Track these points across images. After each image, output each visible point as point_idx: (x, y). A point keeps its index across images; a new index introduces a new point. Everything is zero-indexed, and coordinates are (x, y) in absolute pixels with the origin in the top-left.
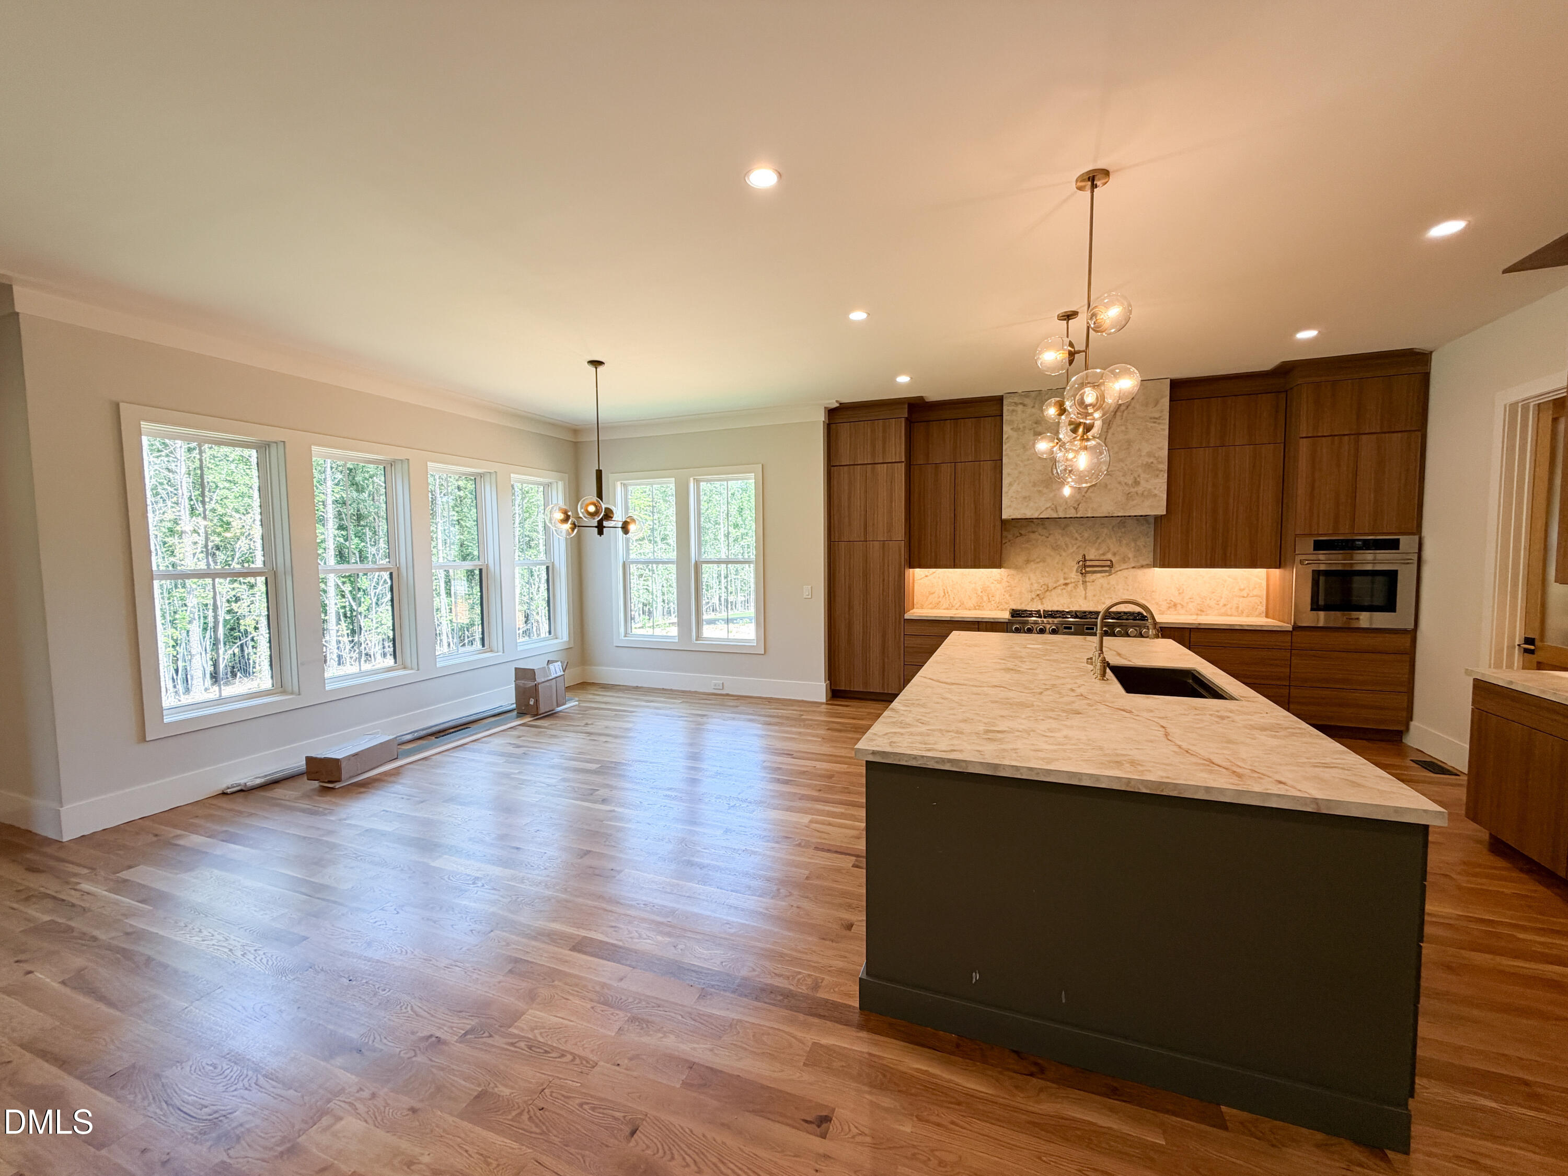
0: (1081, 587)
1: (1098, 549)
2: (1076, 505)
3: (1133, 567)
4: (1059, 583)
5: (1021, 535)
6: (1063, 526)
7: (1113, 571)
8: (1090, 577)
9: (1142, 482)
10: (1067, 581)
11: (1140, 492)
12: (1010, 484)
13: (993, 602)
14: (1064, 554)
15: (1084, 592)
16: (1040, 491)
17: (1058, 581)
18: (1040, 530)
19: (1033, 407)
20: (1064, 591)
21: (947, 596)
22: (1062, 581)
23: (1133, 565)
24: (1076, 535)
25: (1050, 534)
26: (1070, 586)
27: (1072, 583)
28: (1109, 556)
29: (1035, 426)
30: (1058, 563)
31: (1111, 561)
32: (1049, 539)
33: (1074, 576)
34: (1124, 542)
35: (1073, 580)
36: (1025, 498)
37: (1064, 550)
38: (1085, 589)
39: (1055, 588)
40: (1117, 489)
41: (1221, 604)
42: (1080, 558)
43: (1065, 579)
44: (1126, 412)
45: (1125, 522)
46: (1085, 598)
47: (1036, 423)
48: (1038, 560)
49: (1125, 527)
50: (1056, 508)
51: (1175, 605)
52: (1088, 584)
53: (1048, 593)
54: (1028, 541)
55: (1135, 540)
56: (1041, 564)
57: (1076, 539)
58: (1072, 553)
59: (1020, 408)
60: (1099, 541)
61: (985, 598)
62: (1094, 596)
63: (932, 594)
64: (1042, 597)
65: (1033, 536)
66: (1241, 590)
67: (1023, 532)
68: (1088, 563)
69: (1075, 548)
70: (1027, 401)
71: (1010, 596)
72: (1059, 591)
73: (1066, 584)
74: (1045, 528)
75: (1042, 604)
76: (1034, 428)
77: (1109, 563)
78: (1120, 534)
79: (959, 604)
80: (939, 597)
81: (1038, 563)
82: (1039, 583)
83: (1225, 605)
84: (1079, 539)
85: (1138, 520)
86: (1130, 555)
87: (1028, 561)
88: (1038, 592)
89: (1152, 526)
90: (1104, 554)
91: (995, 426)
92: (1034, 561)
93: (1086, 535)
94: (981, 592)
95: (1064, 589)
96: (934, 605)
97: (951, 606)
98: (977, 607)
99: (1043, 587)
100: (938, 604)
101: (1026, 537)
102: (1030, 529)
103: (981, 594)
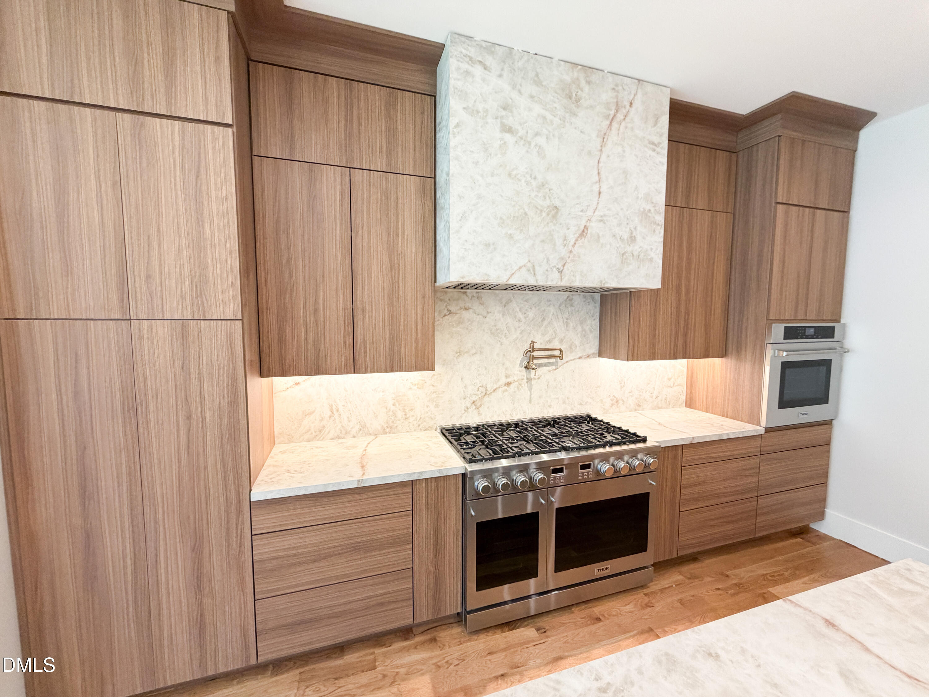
0: (525, 387)
1: (543, 335)
3: (580, 358)
4: (500, 383)
5: (450, 312)
6: (504, 301)
7: (560, 364)
8: (536, 373)
9: (639, 238)
10: (509, 380)
11: (635, 253)
12: (463, 217)
13: (411, 419)
14: (505, 341)
15: (529, 392)
16: (511, 237)
17: (498, 380)
18: (476, 306)
19: (500, 76)
20: (506, 393)
21: (336, 416)
22: (504, 380)
23: (580, 355)
24: (520, 315)
25: (488, 312)
26: (512, 386)
27: (514, 381)
28: (556, 344)
29: (504, 113)
30: (498, 355)
31: (561, 351)
32: (487, 320)
33: (518, 372)
34: (571, 325)
35: (516, 379)
36: (487, 245)
37: (506, 336)
38: (530, 389)
39: (494, 390)
40: (610, 244)
41: (654, 396)
42: (527, 346)
43: (507, 376)
44: (623, 124)
45: (571, 300)
46: (530, 402)
47: (504, 109)
48: (474, 351)
49: (572, 305)
51: (617, 402)
52: (533, 382)
53: (486, 399)
54: (460, 322)
55: (582, 323)
56: (477, 356)
57: (520, 321)
58: (515, 340)
59: (478, 71)
60: (545, 323)
61: (400, 414)
62: (540, 397)
63: (310, 414)
64: (479, 404)
65: (466, 315)
66: (669, 379)
67: (453, 309)
68: (536, 354)
69: (518, 332)
70: (489, 61)
71: (437, 406)
72: (499, 394)
73: (508, 384)
74: (482, 304)
75: (479, 414)
76: (502, 117)
77: (557, 353)
78: (566, 315)
79: (358, 427)
80: (322, 419)
81: (473, 354)
82: (474, 384)
83: (657, 397)
85: (584, 297)
86: (577, 342)
87: (459, 353)
88: (474, 398)
89: (598, 305)
90: (549, 341)
91: (422, 113)
92: (467, 352)
93: (531, 314)
94: (394, 405)
95: (506, 390)
96: (314, 434)
97: (344, 432)
98: (388, 430)
99: (481, 389)
100: (320, 431)
101: (458, 316)
102: (462, 304)
103: (393, 408)
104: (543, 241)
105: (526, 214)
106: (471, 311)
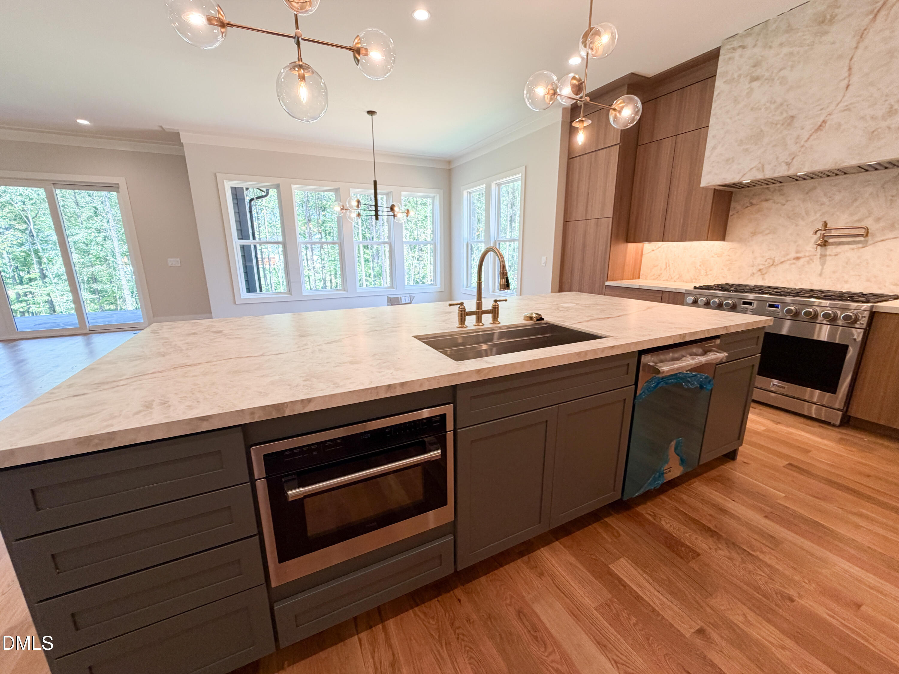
0: (817, 261)
1: (850, 215)
2: (789, 160)
4: (788, 257)
6: (806, 189)
7: (870, 242)
8: (830, 250)
10: (799, 255)
11: (894, 126)
12: (714, 148)
14: (801, 223)
15: (820, 267)
16: (747, 150)
17: (787, 254)
18: (776, 197)
19: (755, 46)
20: (793, 266)
21: (668, 268)
22: (793, 255)
24: (824, 199)
25: (788, 201)
26: (802, 261)
27: (805, 256)
28: (867, 223)
29: (754, 69)
30: (791, 234)
31: (867, 229)
32: (786, 206)
33: (810, 248)
35: (807, 254)
36: (728, 160)
37: (803, 219)
38: (823, 264)
39: (782, 263)
40: (856, 127)
42: (820, 226)
43: (797, 252)
46: (820, 275)
47: (754, 66)
48: (768, 231)
50: (763, 166)
52: (828, 258)
53: (772, 268)
54: (759, 211)
56: (771, 236)
57: (823, 204)
58: (812, 222)
59: (738, 52)
60: (856, 202)
61: (703, 272)
62: (834, 272)
63: (657, 266)
64: (764, 271)
65: (765, 204)
68: (831, 233)
69: (819, 215)
70: (748, 41)
71: (729, 270)
72: (786, 265)
73: (798, 258)
74: (783, 195)
75: (763, 279)
76: (752, 72)
77: (863, 231)
78: (893, 193)
79: (677, 276)
80: (661, 270)
81: (767, 234)
82: (763, 257)
84: (828, 203)
87: (754, 234)
88: (761, 267)
90: (860, 221)
92: (761, 233)
93: (838, 197)
94: (700, 266)
95: (794, 264)
96: (656, 277)
97: (670, 278)
98: (694, 281)
99: (768, 261)
100: (659, 276)
101: (757, 206)
102: (763, 197)
103: (699, 268)
104: (774, 146)
105: (762, 131)
106: (771, 201)
